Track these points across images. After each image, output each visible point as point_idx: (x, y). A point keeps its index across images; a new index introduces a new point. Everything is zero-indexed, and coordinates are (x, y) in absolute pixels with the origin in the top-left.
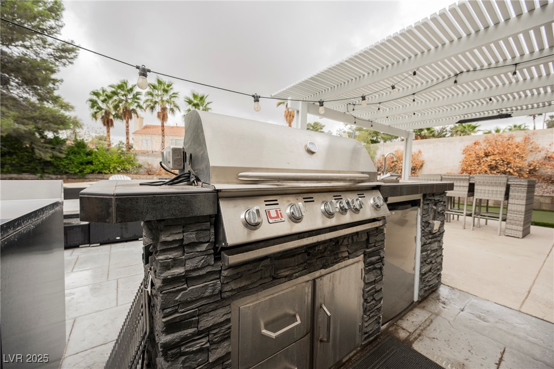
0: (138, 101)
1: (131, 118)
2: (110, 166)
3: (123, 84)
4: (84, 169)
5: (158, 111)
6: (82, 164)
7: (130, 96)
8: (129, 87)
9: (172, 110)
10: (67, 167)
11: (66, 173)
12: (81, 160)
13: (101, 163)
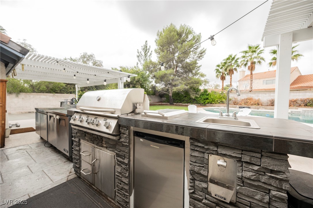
0: (238, 63)
1: (233, 73)
2: (215, 100)
3: (230, 57)
4: (205, 102)
5: (248, 66)
6: (205, 99)
7: (233, 62)
8: (233, 57)
9: (259, 62)
10: (200, 101)
11: (200, 103)
12: (204, 98)
13: (211, 99)
